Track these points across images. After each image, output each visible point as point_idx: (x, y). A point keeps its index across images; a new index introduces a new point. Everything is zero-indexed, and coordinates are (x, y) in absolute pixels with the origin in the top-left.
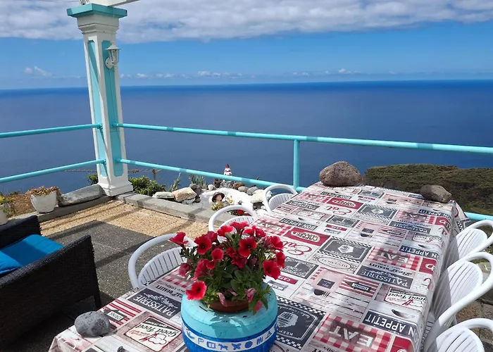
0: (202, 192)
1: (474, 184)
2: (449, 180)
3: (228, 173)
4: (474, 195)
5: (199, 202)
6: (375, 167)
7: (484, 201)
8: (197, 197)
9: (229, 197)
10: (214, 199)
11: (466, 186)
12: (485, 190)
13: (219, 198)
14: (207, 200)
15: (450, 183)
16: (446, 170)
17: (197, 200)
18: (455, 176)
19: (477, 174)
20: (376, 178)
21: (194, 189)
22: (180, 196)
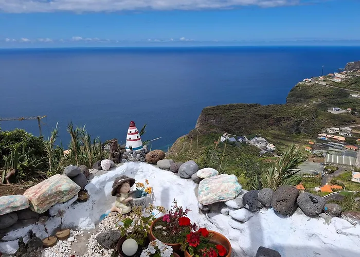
0: (89, 176)
1: (271, 115)
2: (256, 113)
3: (134, 137)
4: (271, 122)
5: (85, 200)
6: (208, 107)
7: (278, 126)
8: (83, 191)
9: (143, 182)
10: (116, 192)
11: (266, 117)
12: (277, 119)
13: (126, 188)
14: (100, 191)
15: (256, 115)
16: (253, 106)
17: (83, 197)
18: (259, 111)
19: (272, 108)
20: (209, 114)
21: (73, 177)
22: (43, 200)
